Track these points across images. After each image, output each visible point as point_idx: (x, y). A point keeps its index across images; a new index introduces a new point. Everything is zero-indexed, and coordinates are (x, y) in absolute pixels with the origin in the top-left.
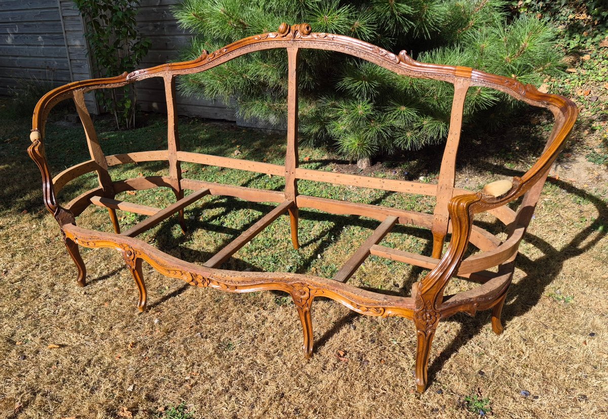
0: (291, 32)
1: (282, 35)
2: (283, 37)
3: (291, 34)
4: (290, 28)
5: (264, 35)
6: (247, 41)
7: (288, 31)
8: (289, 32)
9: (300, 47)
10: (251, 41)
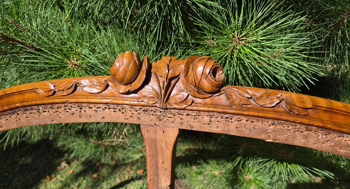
0: (153, 79)
1: (123, 89)
2: (128, 93)
3: (153, 86)
4: (150, 66)
5: (66, 82)
6: (17, 98)
7: (142, 76)
8: (146, 82)
9: (184, 127)
10: (27, 96)
